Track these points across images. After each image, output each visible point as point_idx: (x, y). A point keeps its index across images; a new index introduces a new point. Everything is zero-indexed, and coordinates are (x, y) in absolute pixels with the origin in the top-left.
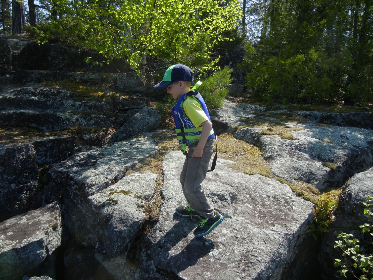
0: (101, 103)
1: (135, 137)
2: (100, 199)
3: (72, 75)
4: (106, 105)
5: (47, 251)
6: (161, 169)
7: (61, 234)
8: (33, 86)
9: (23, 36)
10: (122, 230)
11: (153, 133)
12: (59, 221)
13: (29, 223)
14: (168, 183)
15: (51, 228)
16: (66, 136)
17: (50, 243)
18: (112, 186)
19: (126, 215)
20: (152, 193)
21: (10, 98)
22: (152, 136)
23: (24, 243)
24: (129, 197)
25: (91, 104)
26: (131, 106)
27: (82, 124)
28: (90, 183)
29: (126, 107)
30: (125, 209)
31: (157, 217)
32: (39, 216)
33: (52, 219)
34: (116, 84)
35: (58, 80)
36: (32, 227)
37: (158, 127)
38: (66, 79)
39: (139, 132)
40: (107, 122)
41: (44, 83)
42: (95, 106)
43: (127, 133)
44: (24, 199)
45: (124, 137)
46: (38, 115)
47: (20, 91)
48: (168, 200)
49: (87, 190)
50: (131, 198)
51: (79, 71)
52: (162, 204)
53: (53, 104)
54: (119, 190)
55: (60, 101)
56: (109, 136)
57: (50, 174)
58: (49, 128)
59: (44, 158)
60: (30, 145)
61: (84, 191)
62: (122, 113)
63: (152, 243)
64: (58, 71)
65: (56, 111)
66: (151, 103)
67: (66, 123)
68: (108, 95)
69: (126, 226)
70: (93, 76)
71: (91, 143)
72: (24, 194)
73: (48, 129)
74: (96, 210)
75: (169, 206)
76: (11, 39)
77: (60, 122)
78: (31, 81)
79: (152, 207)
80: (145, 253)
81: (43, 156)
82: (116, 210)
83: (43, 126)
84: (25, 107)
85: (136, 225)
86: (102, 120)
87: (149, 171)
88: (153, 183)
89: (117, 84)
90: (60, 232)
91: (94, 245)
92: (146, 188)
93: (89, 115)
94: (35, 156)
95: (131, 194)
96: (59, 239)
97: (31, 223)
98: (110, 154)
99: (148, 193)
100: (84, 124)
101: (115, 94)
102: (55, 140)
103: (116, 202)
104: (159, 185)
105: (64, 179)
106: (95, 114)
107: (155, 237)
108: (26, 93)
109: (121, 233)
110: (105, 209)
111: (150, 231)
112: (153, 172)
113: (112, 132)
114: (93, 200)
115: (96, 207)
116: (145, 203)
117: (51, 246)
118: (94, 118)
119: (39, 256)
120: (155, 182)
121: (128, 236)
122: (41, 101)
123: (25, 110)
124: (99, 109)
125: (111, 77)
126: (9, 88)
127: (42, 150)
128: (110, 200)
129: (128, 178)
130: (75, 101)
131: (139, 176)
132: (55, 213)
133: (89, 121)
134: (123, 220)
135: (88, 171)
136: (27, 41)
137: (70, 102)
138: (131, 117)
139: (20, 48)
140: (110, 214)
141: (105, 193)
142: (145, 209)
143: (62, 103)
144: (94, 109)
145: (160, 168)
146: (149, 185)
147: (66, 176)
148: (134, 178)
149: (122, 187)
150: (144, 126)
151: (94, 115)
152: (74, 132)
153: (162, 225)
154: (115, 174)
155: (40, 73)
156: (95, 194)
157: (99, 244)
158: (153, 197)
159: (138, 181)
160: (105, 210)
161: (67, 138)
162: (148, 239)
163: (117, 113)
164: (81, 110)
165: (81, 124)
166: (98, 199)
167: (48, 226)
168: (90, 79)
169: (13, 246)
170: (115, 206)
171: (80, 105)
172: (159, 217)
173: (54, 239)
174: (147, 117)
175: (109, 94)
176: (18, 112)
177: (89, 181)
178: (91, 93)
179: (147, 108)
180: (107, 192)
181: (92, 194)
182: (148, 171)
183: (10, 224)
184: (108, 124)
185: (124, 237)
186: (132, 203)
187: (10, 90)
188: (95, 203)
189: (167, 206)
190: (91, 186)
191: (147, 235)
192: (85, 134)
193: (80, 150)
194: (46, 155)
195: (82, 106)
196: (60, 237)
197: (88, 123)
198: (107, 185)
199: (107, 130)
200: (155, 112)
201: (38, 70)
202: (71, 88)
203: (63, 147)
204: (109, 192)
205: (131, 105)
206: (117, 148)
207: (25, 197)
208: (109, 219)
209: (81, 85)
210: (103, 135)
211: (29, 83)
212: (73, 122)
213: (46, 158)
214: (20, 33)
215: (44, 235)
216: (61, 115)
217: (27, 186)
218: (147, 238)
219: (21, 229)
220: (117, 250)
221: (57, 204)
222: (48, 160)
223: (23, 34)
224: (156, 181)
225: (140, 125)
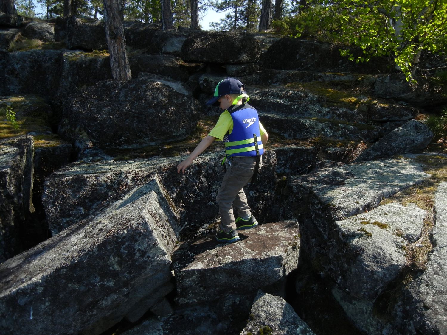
0: (352, 111)
1: (393, 158)
2: (350, 227)
3: (321, 76)
4: (359, 114)
5: (284, 271)
6: (432, 205)
7: (298, 256)
8: (278, 88)
9: (270, 32)
10: (375, 271)
11: (418, 155)
12: (298, 241)
13: (268, 235)
14: (443, 226)
15: (291, 247)
16: (308, 147)
17: (288, 263)
18: (363, 214)
19: (382, 253)
20: (418, 233)
21: (255, 99)
22: (417, 159)
23: (264, 256)
24: (386, 232)
25: (341, 111)
26: (391, 118)
27: (327, 135)
28: (337, 205)
29: (384, 119)
30: (381, 246)
31: (423, 267)
32: (278, 231)
33: (292, 237)
34: (374, 89)
35: (304, 81)
36: (271, 241)
37: (426, 149)
38: (314, 80)
39: (398, 152)
40: (357, 135)
41: (289, 85)
42: (345, 115)
43: (382, 151)
44: (259, 209)
45: (378, 155)
46: (282, 120)
47: (266, 92)
48: (442, 247)
49: (332, 213)
50: (389, 234)
51: (329, 72)
52: (433, 251)
53: (298, 108)
54: (373, 221)
55: (305, 106)
56: (358, 153)
57: (292, 188)
58: (291, 135)
59: (283, 168)
60: (272, 152)
61: (329, 213)
62: (378, 126)
63: (413, 298)
64: (306, 72)
65: (300, 118)
66: (419, 115)
67: (309, 131)
68: (362, 101)
69: (381, 267)
70: (346, 77)
71: (335, 158)
72: (260, 203)
73: (289, 137)
74: (344, 239)
75: (442, 256)
76: (258, 36)
77: (303, 130)
78: (277, 81)
79: (416, 252)
80: (401, 307)
81: (282, 166)
82: (369, 244)
83: (285, 133)
84: (268, 110)
85: (394, 269)
86: (351, 132)
87: (414, 204)
88: (419, 221)
89: (376, 88)
90: (298, 254)
91: (335, 279)
92: (410, 225)
93: (337, 124)
94: (276, 164)
95: (388, 229)
96: (296, 261)
97: (270, 236)
98: (360, 175)
99: (412, 232)
100: (330, 134)
101: (371, 101)
102: (297, 149)
103: (369, 235)
104: (428, 225)
105: (305, 195)
106: (344, 124)
107: (419, 292)
108: (271, 95)
109: (374, 274)
110: (355, 240)
111: (411, 281)
112: (419, 207)
113: (362, 147)
114: (342, 227)
115: (344, 235)
116: (407, 245)
117: (288, 266)
118: (342, 128)
119: (276, 274)
120: (422, 221)
121: (382, 280)
122: (286, 105)
123: (268, 113)
124: (349, 117)
125: (367, 79)
126: (255, 88)
127: (282, 159)
128: (362, 230)
129: (385, 208)
130: (322, 106)
131: (400, 208)
132: (295, 231)
133: (336, 131)
134: (377, 258)
135: (335, 190)
136: (273, 37)
137: (317, 107)
138: (390, 131)
139: (266, 46)
140: (361, 248)
141: (356, 221)
142: (406, 252)
143: (307, 108)
144: (343, 118)
145: (431, 203)
146: (413, 223)
147: (308, 192)
148: (393, 210)
149: (376, 217)
150: (406, 144)
151: (342, 126)
152: (318, 143)
153: (431, 279)
154: (369, 200)
155: (287, 73)
156: (342, 219)
157: (341, 279)
158: (418, 239)
159: (398, 214)
160: (355, 242)
161: (310, 149)
162: (408, 291)
163: (371, 124)
164: (328, 117)
165: (325, 135)
166: (348, 226)
167: (287, 243)
168: (341, 82)
169: (253, 256)
170: (368, 240)
171: (327, 112)
172: (426, 267)
173: (292, 259)
174: (412, 134)
175: (364, 100)
176: (262, 115)
177: (335, 202)
178: (342, 98)
179: (414, 121)
180: (358, 220)
181: (338, 219)
182: (412, 204)
183: (250, 232)
184: (359, 137)
185: (377, 280)
186: (390, 240)
187: (256, 91)
188: (344, 230)
189: (439, 255)
190: (338, 210)
191: (406, 285)
192: (330, 147)
193: (322, 165)
194: (285, 165)
195: (330, 113)
196: (297, 258)
197: (334, 134)
198: (357, 212)
199: (356, 145)
200: (425, 128)
201: (285, 70)
202: (319, 92)
203: (304, 159)
204: (361, 221)
205: (391, 116)
206: (370, 168)
207: (261, 206)
208: (359, 253)
209: (331, 89)
210: (351, 150)
211: (274, 84)
212: (318, 131)
213: (284, 169)
214: (267, 29)
215: (284, 253)
216: (305, 122)
217: (264, 196)
218: (406, 289)
219: (260, 240)
220: (364, 292)
221: (296, 222)
222: (287, 171)
223: (269, 31)
224: (424, 219)
225: (401, 143)
